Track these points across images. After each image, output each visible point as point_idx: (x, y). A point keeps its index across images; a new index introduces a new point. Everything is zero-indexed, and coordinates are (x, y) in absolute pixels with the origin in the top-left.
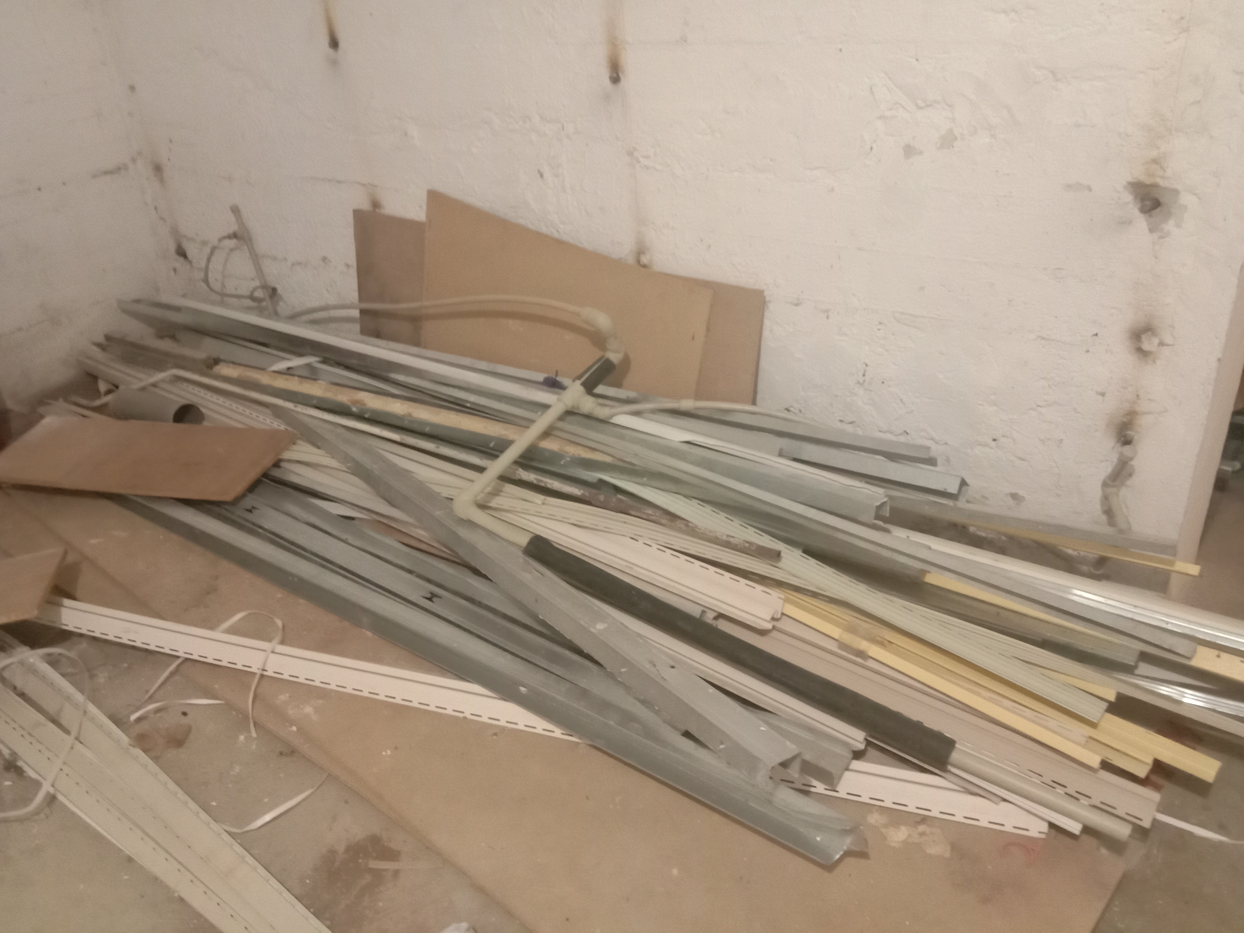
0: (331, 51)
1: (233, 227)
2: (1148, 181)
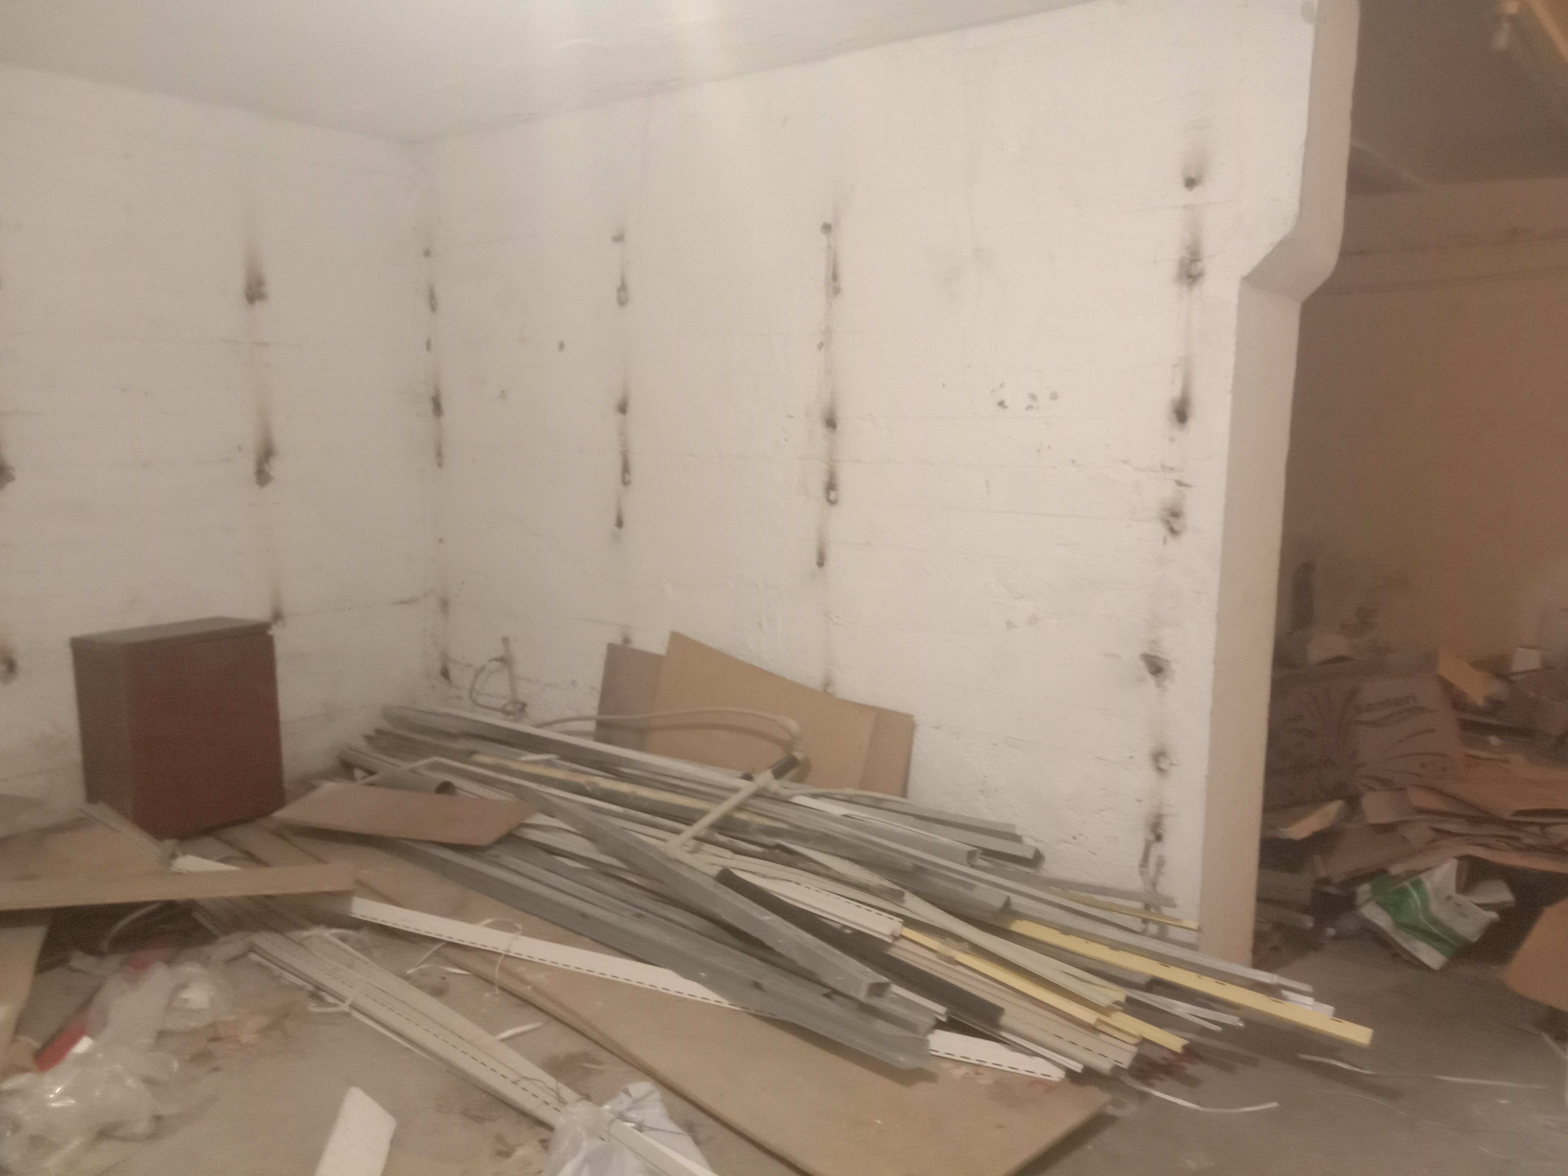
0: (616, 529)
1: (500, 653)
2: (1152, 654)
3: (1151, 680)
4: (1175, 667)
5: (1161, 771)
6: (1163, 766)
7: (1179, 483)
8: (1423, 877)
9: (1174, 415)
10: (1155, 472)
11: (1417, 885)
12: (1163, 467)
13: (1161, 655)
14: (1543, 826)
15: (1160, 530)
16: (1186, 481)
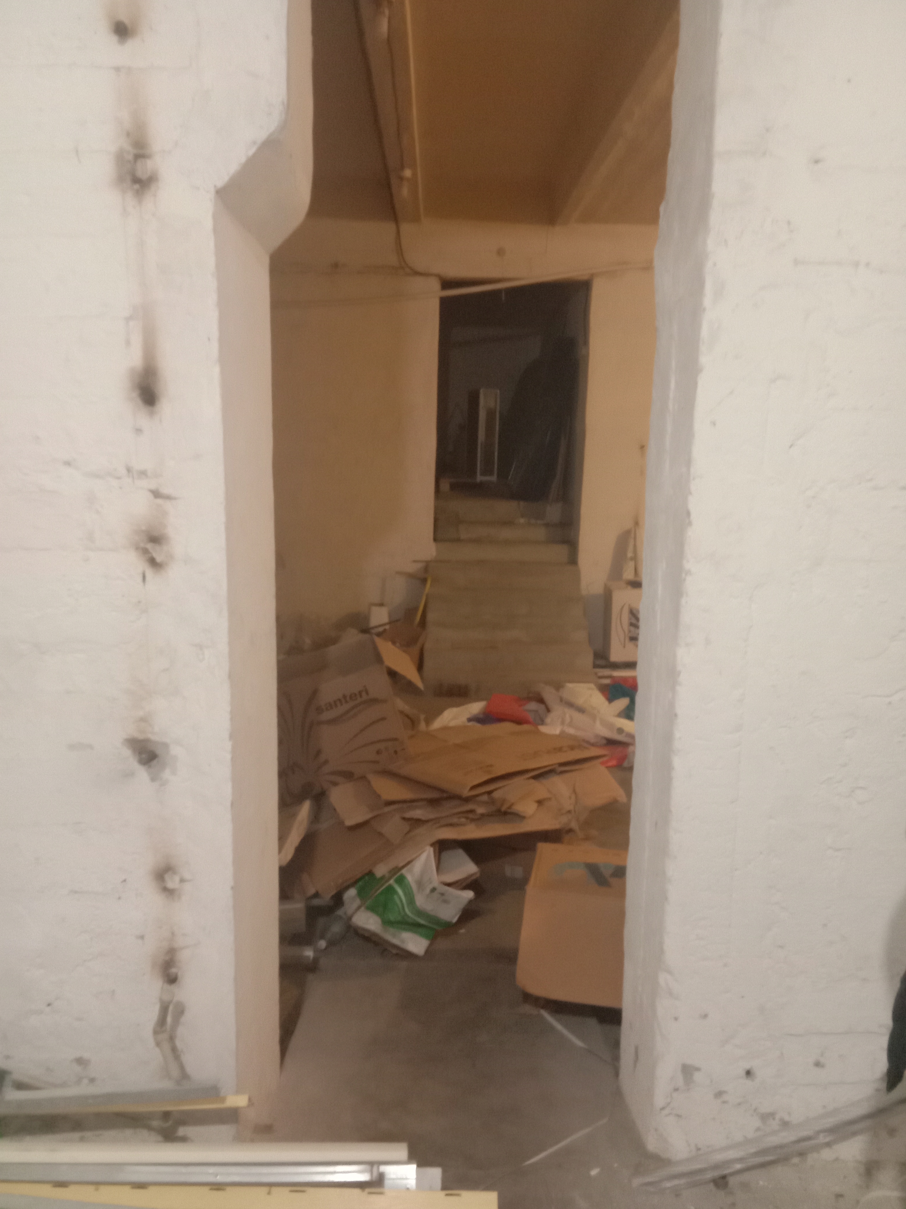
2: (141, 737)
3: (142, 773)
4: (175, 750)
5: (169, 892)
6: (170, 885)
7: (156, 494)
8: (404, 871)
9: (135, 394)
10: (119, 478)
11: (401, 880)
12: (129, 470)
13: (153, 737)
14: (490, 793)
15: (138, 564)
16: (165, 491)
